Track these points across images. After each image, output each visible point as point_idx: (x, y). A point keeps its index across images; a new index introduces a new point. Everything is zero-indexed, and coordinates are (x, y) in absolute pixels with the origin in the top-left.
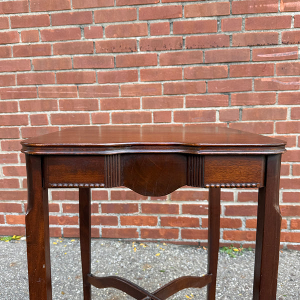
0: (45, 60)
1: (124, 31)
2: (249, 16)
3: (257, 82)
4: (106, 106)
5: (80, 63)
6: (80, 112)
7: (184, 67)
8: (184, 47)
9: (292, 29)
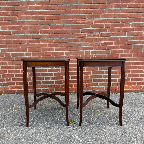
0: (9, 36)
1: (35, 27)
2: (72, 25)
3: (75, 44)
4: (30, 50)
5: (21, 37)
6: (21, 52)
7: (54, 39)
8: (53, 33)
9: (84, 29)
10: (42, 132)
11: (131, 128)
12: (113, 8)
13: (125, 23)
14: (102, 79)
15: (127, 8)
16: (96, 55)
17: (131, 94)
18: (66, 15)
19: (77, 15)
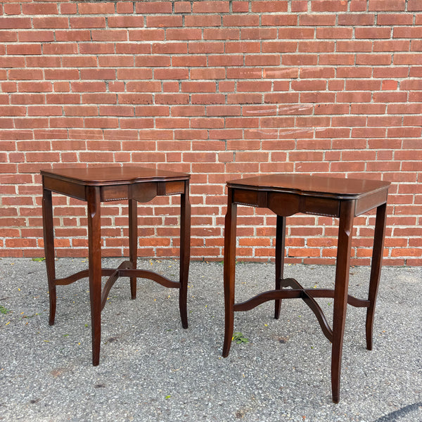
0: (75, 107)
1: (142, 87)
2: (240, 81)
3: (246, 132)
4: (127, 147)
5: (105, 112)
6: (105, 152)
7: (191, 118)
8: (190, 103)
9: (272, 92)
10: (162, 360)
11: (390, 359)
12: (354, 37)
13: (384, 79)
14: (315, 227)
15: (391, 39)
16: (301, 164)
17: (392, 269)
18: (225, 54)
19: (255, 56)
